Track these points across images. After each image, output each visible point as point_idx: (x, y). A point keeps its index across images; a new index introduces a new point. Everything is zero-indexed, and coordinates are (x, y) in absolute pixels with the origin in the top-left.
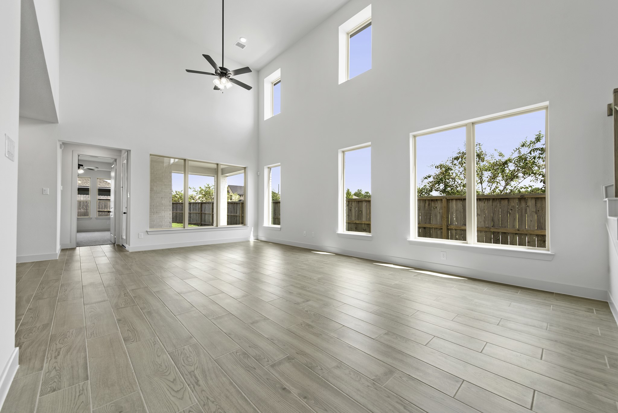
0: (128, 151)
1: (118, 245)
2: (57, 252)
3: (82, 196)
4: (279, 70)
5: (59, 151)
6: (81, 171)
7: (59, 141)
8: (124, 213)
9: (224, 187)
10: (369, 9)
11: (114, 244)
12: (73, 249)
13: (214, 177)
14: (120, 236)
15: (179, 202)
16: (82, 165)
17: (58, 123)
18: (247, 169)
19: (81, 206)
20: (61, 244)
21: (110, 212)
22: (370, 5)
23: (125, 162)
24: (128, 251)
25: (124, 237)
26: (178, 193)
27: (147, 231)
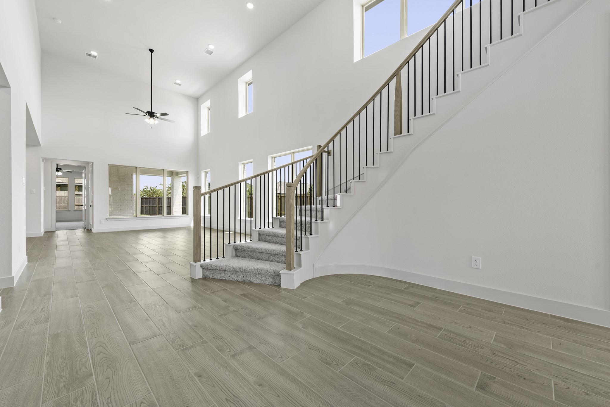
0: (92, 163)
1: (88, 230)
2: (42, 232)
3: (63, 192)
4: (209, 101)
5: (42, 164)
6: (60, 173)
7: (42, 157)
8: (91, 206)
9: (179, 186)
10: (251, 72)
11: (85, 229)
12: (54, 232)
13: (171, 178)
14: (89, 224)
15: (153, 197)
16: (61, 169)
17: (41, 146)
18: (188, 173)
19: (63, 201)
20: (44, 228)
21: (82, 205)
22: (252, 70)
23: (91, 168)
24: (93, 232)
25: (91, 224)
26: (153, 189)
27: (106, 219)
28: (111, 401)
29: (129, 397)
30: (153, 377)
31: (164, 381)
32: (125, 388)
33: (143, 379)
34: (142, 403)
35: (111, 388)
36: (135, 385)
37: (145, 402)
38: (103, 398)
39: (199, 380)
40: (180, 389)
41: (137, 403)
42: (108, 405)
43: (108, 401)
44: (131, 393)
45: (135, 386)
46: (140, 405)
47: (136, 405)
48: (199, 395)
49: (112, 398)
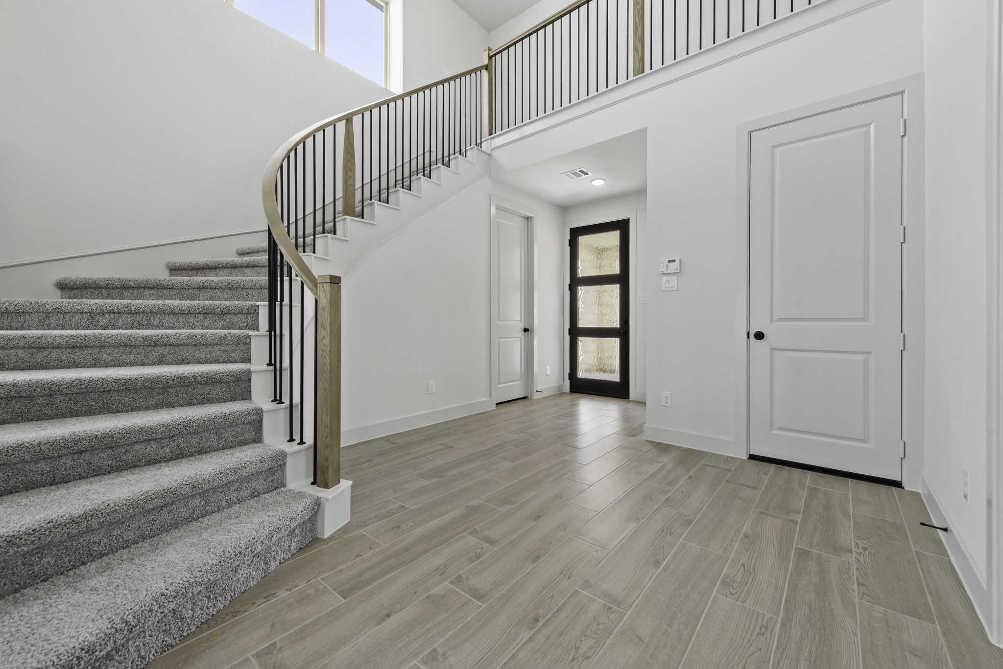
28: (761, 628)
29: (739, 613)
30: (694, 608)
31: (690, 592)
32: (735, 627)
33: (705, 618)
34: (732, 594)
35: (751, 645)
36: (722, 620)
37: (728, 591)
38: (768, 639)
39: (664, 561)
40: (688, 571)
41: (736, 598)
42: (767, 626)
43: (764, 632)
44: (733, 614)
45: (722, 618)
46: (735, 593)
47: (739, 597)
48: (681, 554)
49: (757, 630)
